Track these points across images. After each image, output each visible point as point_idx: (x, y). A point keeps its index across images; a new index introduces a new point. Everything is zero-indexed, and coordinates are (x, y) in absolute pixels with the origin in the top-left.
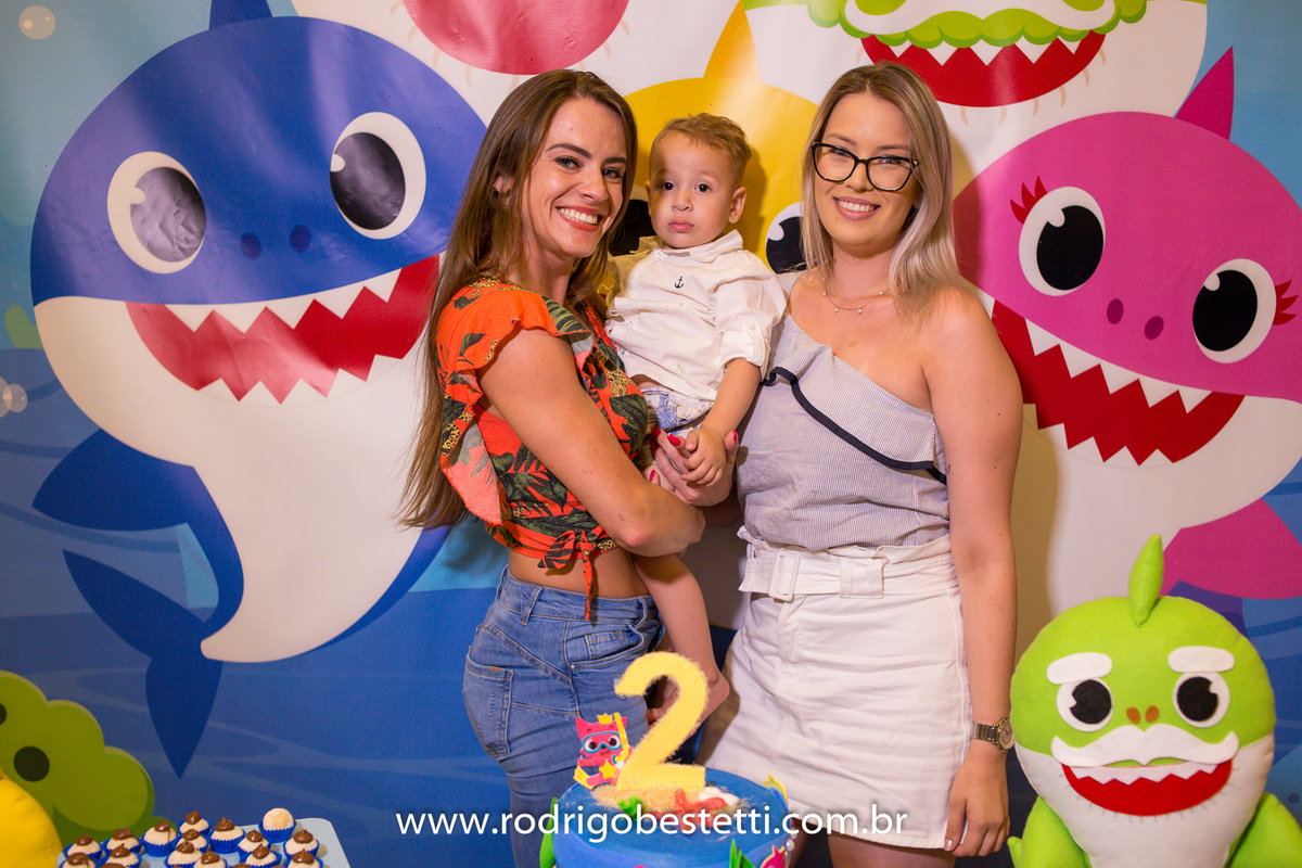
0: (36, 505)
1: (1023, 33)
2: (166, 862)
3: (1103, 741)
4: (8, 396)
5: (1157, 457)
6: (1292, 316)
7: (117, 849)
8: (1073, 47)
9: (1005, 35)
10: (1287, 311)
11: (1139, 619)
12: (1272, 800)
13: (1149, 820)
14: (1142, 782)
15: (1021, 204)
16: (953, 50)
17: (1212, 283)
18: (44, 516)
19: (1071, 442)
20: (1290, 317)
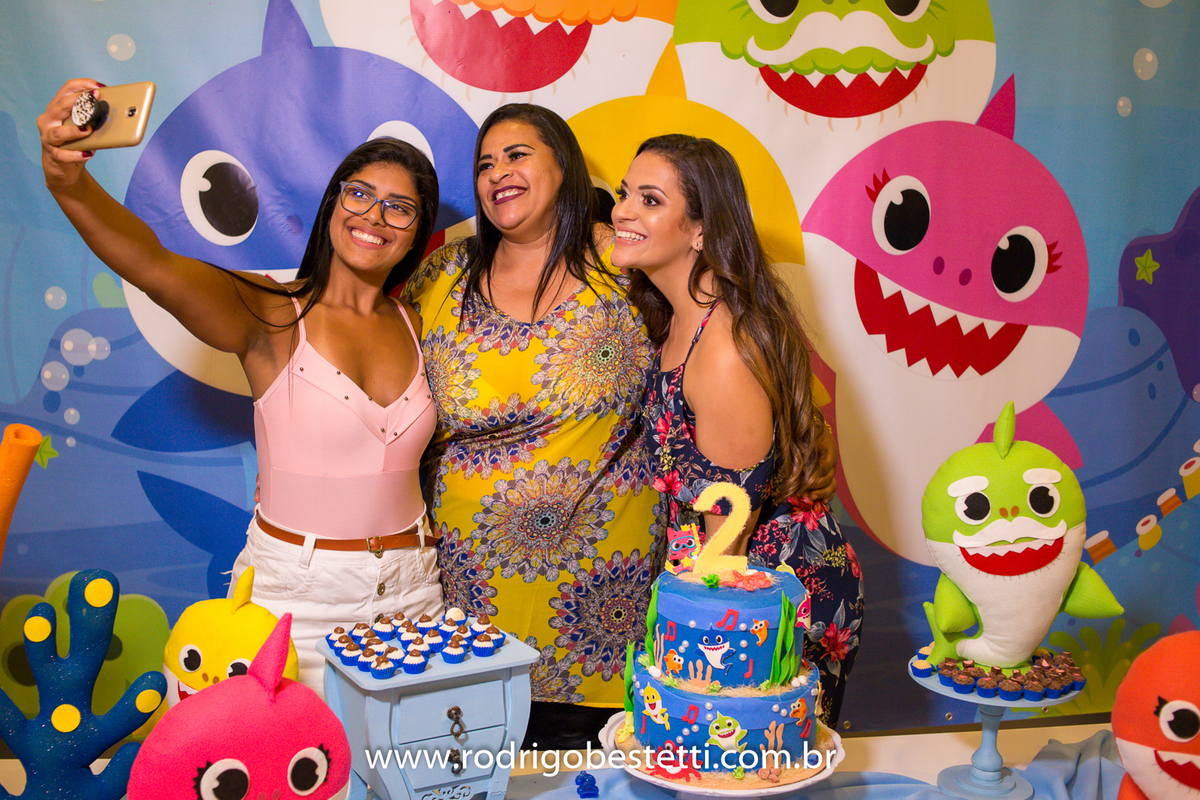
0: (115, 434)
1: (871, 64)
3: (985, 529)
4: (92, 347)
5: (970, 371)
6: (1059, 267)
8: (906, 74)
9: (859, 66)
10: (1055, 264)
11: (1003, 454)
12: (1086, 565)
13: (1015, 578)
14: (1010, 554)
15: (873, 189)
16: (822, 76)
17: (1004, 244)
18: (121, 444)
19: (911, 362)
20: (1058, 268)
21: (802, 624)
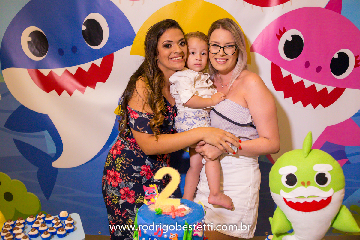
0: (5, 126)
2: (32, 227)
3: (295, 191)
5: (320, 106)
7: (18, 223)
10: (358, 64)
11: (305, 156)
12: (344, 207)
13: (308, 213)
14: (306, 203)
15: (279, 35)
17: (336, 56)
19: (294, 102)
20: (359, 66)
21: (197, 234)
